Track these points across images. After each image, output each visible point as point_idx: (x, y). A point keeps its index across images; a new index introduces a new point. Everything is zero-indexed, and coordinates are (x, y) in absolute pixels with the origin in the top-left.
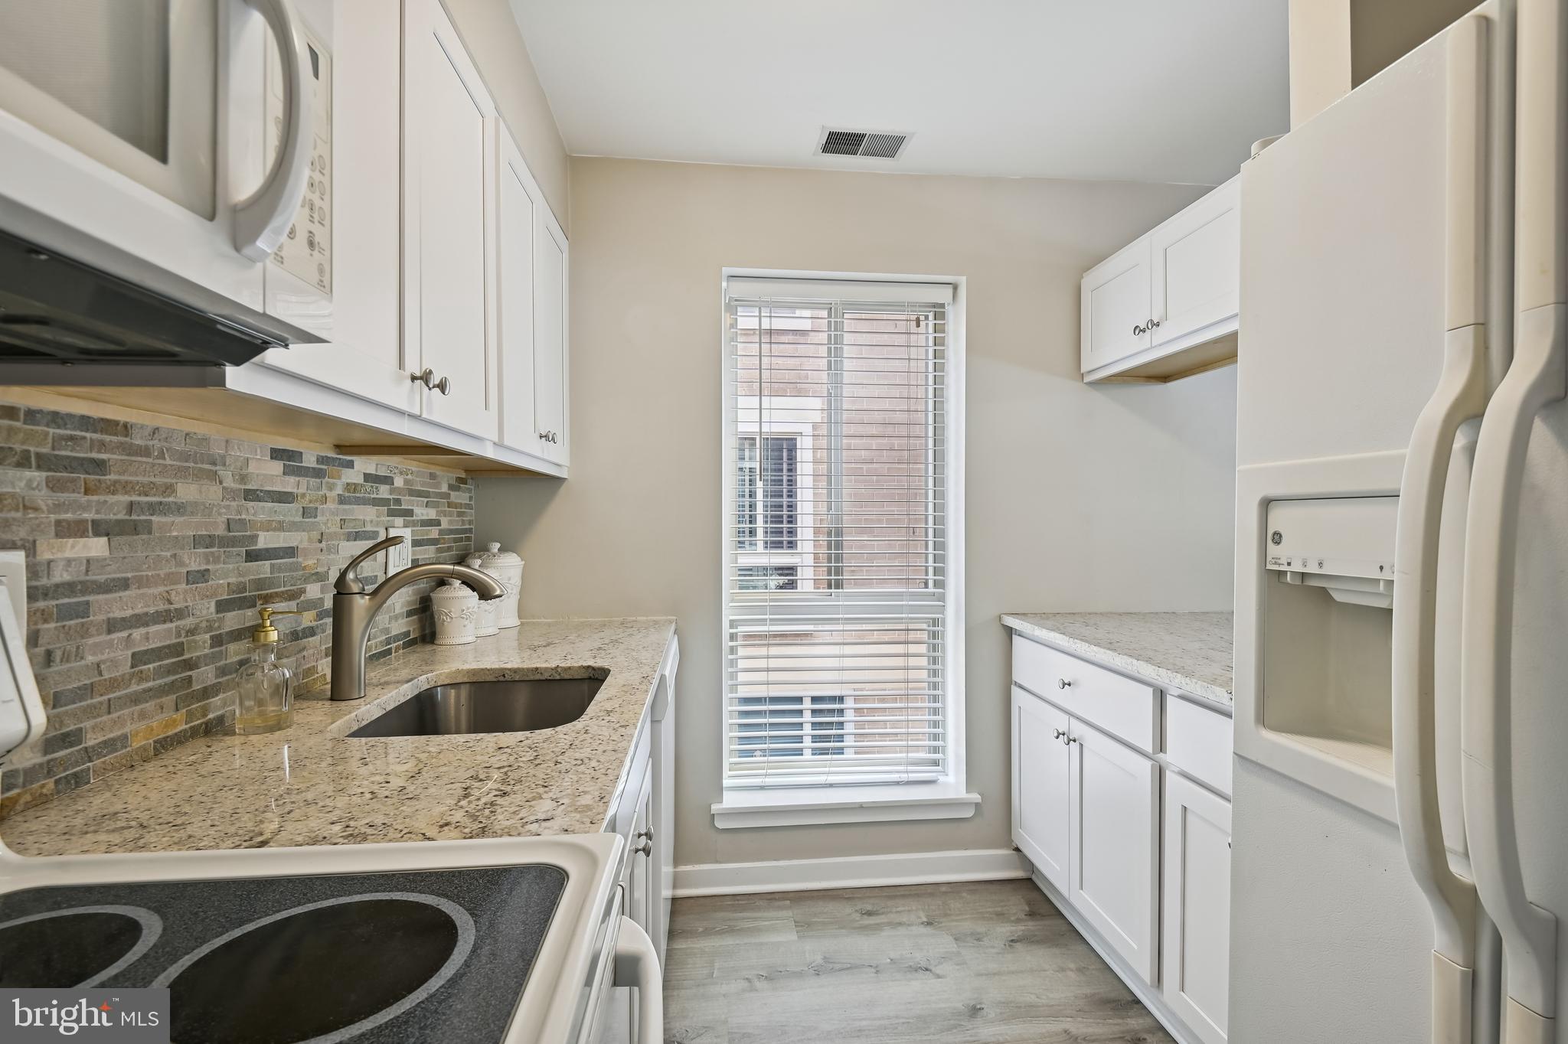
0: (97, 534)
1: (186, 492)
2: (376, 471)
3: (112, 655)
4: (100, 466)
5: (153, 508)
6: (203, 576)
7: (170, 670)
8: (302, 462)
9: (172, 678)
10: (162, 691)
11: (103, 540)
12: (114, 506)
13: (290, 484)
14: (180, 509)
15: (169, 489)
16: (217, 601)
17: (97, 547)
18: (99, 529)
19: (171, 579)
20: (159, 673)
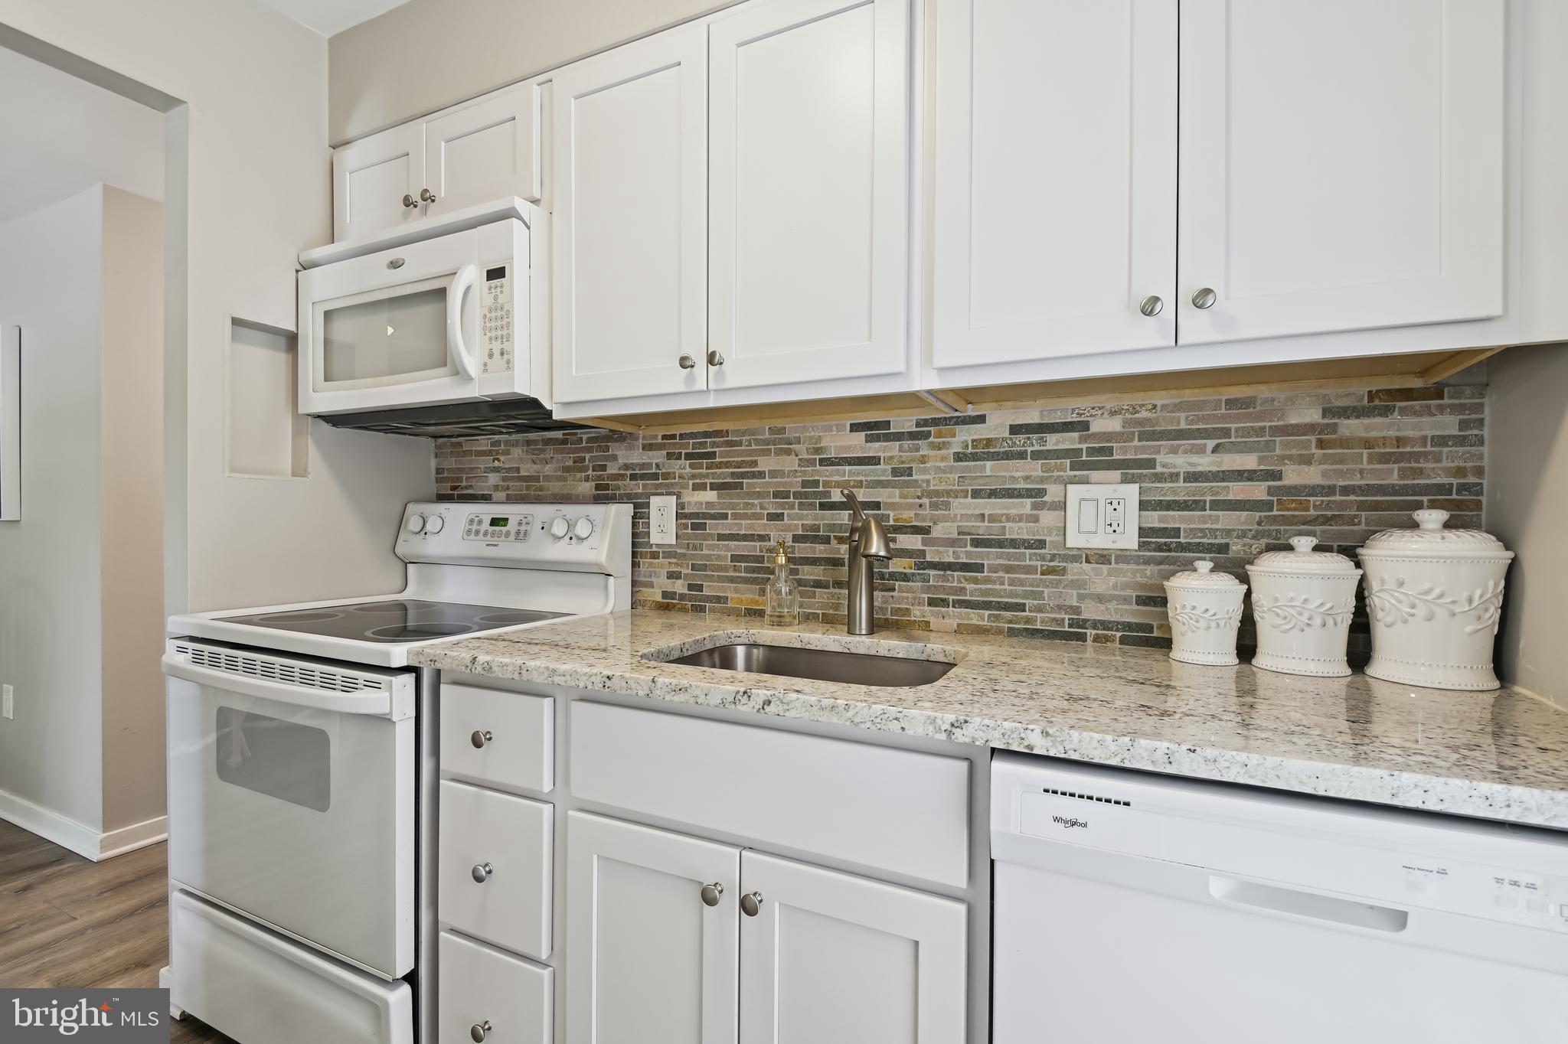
0: (711, 489)
1: (765, 464)
2: (1041, 418)
3: (719, 553)
4: (712, 455)
5: (744, 475)
6: (779, 517)
7: (754, 570)
8: (890, 429)
9: (755, 575)
10: (746, 581)
11: (715, 493)
12: (724, 474)
13: (874, 449)
14: (761, 475)
15: (755, 463)
16: (793, 535)
17: (711, 496)
18: (713, 487)
19: (757, 516)
20: (747, 570)
